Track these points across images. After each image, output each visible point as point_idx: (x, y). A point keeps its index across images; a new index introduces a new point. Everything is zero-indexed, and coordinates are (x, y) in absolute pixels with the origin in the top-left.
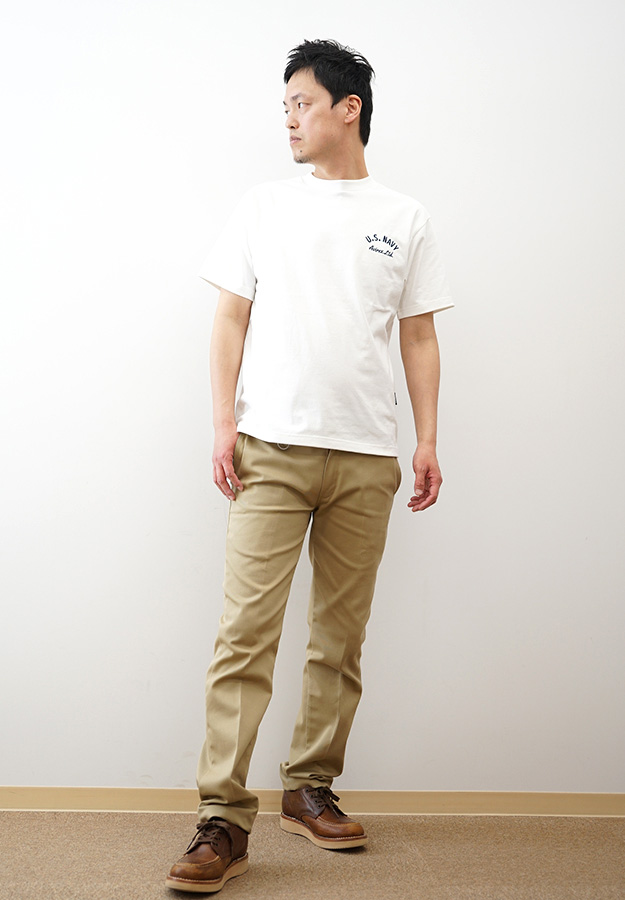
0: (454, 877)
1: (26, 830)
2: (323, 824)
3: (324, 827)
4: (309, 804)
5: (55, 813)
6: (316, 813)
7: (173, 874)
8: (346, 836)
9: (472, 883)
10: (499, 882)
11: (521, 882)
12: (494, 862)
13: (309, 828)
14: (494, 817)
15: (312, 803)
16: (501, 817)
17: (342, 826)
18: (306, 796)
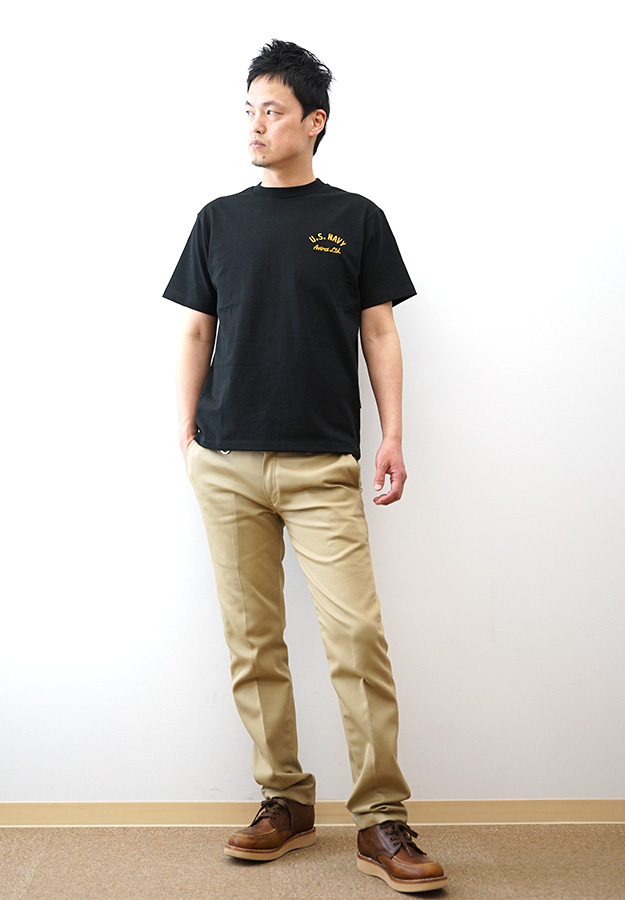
0: (531, 888)
1: (96, 846)
2: (399, 864)
3: (400, 867)
4: (385, 841)
5: (125, 828)
6: (392, 852)
7: (231, 843)
8: (424, 877)
9: (550, 894)
10: (578, 893)
11: (600, 892)
12: (572, 872)
13: (385, 869)
14: (570, 825)
15: (387, 840)
16: (577, 825)
17: (418, 866)
18: (381, 834)
